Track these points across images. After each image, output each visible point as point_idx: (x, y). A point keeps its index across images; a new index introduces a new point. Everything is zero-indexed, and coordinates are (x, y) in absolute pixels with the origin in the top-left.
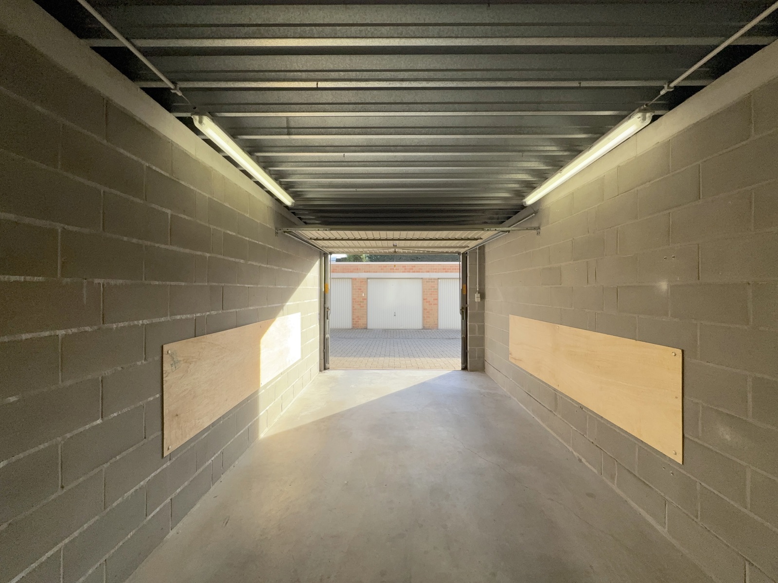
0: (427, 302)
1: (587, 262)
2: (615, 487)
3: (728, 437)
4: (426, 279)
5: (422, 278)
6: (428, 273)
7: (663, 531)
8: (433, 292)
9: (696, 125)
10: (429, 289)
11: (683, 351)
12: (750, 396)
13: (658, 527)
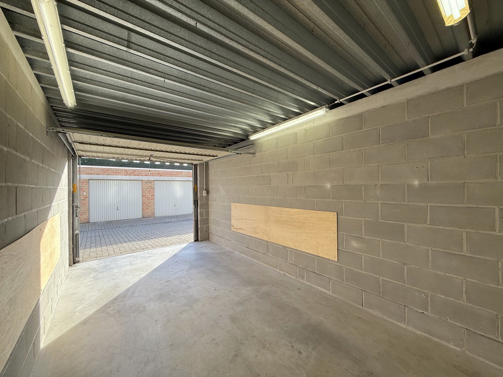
0: (145, 198)
1: (288, 174)
2: (305, 282)
3: (355, 245)
4: (145, 181)
5: (141, 180)
6: (147, 177)
7: (329, 293)
8: (151, 190)
9: (342, 119)
10: (147, 188)
11: (337, 213)
12: (363, 227)
13: (327, 292)
